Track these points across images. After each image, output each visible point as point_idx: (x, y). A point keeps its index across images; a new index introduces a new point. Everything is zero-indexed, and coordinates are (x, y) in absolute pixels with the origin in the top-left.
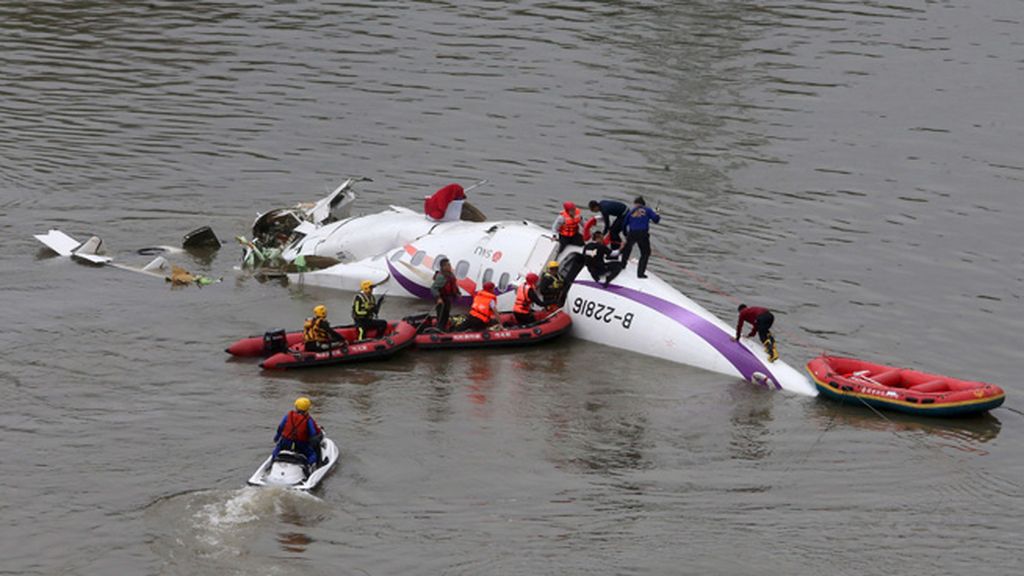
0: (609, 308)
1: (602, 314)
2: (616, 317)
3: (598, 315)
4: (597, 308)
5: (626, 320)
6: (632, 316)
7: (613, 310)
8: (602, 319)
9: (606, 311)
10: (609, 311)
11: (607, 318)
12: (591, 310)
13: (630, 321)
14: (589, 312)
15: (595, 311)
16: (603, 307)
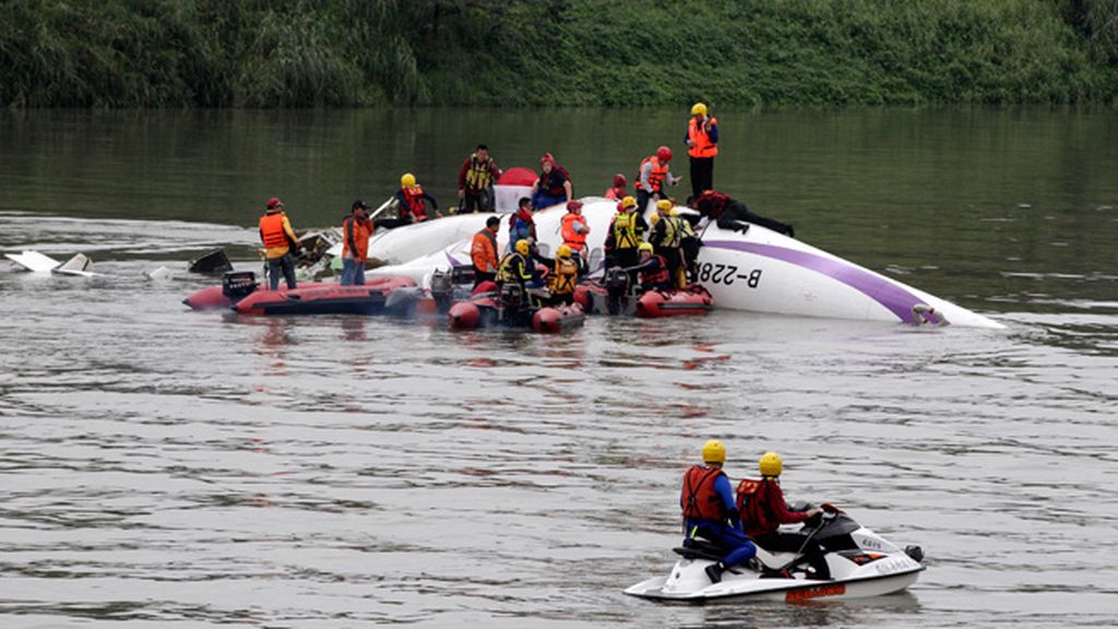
0: (730, 267)
1: (722, 275)
2: (739, 276)
3: (717, 278)
4: (715, 270)
5: (752, 278)
6: (760, 272)
7: (735, 269)
8: (722, 281)
9: (727, 271)
10: (731, 270)
11: (728, 280)
12: (708, 273)
13: (757, 279)
14: (705, 276)
15: (711, 274)
16: (723, 267)
